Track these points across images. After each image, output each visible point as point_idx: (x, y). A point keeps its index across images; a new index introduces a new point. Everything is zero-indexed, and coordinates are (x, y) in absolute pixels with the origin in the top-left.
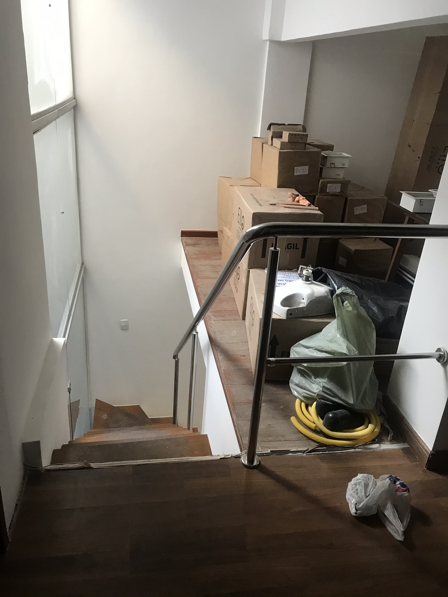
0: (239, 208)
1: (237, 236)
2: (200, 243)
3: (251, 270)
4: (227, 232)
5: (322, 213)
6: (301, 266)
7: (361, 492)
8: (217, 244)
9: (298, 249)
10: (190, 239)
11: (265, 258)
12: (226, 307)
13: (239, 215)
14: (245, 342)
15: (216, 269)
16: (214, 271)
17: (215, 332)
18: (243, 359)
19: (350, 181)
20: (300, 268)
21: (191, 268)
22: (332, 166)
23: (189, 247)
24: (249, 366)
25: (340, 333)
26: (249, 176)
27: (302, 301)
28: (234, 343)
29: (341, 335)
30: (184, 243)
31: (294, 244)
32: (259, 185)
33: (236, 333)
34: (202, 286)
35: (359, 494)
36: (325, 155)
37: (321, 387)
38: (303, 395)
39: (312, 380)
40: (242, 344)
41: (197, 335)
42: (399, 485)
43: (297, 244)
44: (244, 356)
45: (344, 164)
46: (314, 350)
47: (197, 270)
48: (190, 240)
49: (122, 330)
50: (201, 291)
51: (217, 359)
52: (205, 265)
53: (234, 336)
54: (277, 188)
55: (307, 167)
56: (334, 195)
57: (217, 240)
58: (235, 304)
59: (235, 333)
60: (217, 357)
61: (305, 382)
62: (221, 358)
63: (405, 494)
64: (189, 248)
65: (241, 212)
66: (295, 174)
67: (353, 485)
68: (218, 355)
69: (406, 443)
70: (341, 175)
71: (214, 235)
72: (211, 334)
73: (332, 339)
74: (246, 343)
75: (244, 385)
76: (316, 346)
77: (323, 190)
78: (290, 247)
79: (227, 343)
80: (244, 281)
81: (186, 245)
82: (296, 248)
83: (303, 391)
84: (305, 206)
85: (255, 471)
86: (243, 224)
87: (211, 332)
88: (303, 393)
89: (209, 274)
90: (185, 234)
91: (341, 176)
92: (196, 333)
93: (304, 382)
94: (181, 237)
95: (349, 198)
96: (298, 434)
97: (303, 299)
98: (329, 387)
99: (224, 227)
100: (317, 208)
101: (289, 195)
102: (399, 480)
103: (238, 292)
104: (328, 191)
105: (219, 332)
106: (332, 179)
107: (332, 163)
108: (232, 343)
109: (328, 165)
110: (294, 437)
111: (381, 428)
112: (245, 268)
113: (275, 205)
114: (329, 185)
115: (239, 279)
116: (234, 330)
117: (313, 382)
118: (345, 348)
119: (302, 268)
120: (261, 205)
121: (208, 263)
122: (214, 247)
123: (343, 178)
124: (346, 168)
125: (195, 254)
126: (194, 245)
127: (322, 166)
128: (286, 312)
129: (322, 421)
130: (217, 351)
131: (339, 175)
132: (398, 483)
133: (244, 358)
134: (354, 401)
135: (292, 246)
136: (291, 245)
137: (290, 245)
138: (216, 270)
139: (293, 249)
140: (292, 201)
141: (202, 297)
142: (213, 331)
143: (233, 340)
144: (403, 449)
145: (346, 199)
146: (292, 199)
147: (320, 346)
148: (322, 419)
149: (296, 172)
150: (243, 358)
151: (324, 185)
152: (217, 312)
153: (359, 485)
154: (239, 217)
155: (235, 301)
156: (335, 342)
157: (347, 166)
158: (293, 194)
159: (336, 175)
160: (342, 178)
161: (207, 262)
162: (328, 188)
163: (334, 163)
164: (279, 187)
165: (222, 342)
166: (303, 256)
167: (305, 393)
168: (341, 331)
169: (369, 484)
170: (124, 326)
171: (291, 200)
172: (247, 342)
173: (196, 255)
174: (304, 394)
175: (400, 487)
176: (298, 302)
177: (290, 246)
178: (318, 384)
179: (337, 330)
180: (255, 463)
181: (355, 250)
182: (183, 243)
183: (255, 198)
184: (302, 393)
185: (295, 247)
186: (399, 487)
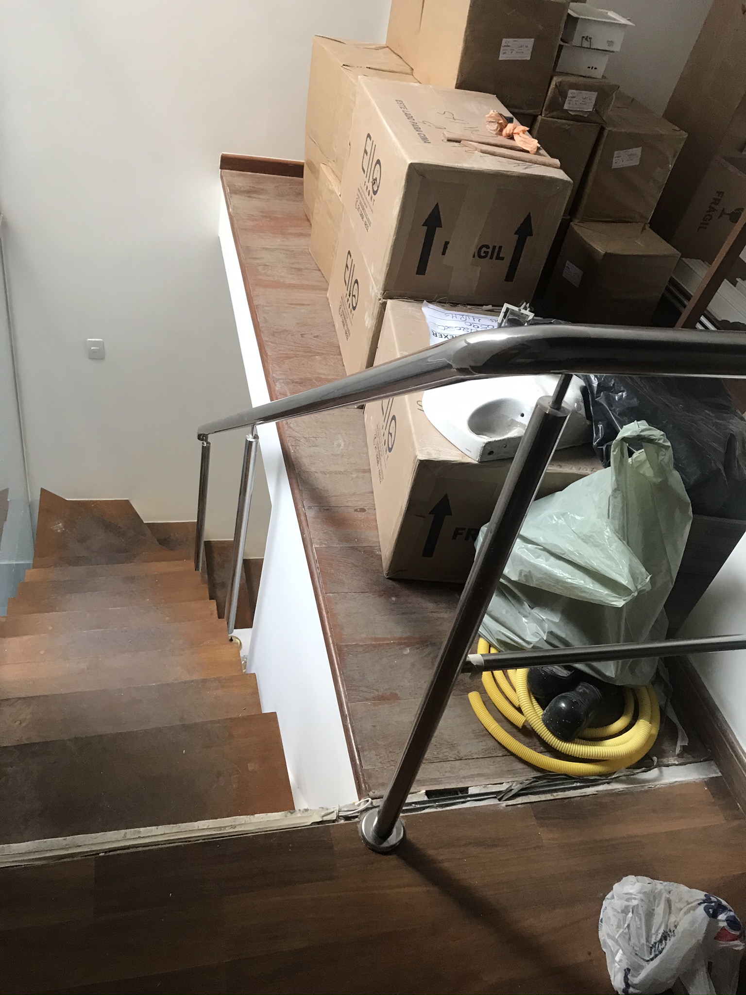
0: (369, 136)
1: (358, 203)
2: (263, 189)
3: (389, 302)
4: (330, 181)
5: (569, 179)
6: (506, 305)
7: (639, 936)
8: (300, 194)
9: (503, 259)
10: (239, 175)
11: (424, 275)
12: (321, 371)
13: (366, 152)
14: (364, 471)
15: (298, 263)
16: (294, 266)
17: (297, 440)
18: (361, 520)
19: (619, 87)
20: (504, 309)
21: (242, 255)
22: (586, 44)
23: (238, 196)
24: (375, 540)
25: (613, 528)
26: (384, 43)
27: (519, 419)
28: (340, 473)
29: (616, 532)
30: (229, 186)
31: (494, 247)
32: (409, 71)
33: (344, 445)
34: (266, 308)
35: (634, 941)
36: (575, 15)
37: (544, 632)
38: (499, 638)
39: (524, 609)
40: (357, 477)
41: (257, 443)
42: (725, 924)
43: (500, 248)
44: (363, 510)
45: (611, 43)
46: (541, 550)
47: (258, 261)
48: (242, 179)
49: (90, 358)
50: (264, 323)
51: (303, 518)
52: (274, 250)
53: (339, 452)
54: (456, 88)
55: (530, 42)
56: (578, 118)
57: (302, 183)
58: (341, 363)
59: (342, 444)
60: (302, 510)
61: (507, 612)
62: (311, 514)
63: (736, 946)
64: (238, 200)
65: (374, 147)
66: (502, 57)
67: (618, 912)
68: (306, 507)
69: (712, 762)
70: (600, 67)
71: (295, 170)
72: (289, 444)
73: (591, 536)
74: (365, 474)
75: (362, 595)
76: (545, 544)
77: (556, 106)
78: (484, 254)
79: (324, 473)
80: (369, 322)
81: (231, 191)
82: (498, 258)
83: (499, 630)
84: (528, 152)
85: (393, 860)
86: (376, 179)
87: (288, 439)
88: (499, 633)
89: (283, 274)
90: (229, 163)
91: (598, 74)
92: (254, 438)
93: (504, 612)
94: (220, 170)
95: (609, 129)
96: (485, 738)
97: (522, 415)
98: (563, 635)
99: (321, 164)
100: (557, 162)
101: (490, 117)
102: (724, 909)
103: (349, 338)
104: (566, 107)
105: (307, 439)
106: (581, 79)
107: (585, 35)
108: (336, 473)
109: (576, 40)
110: (475, 747)
111: (661, 722)
112: (376, 296)
113: (459, 141)
114: (571, 93)
115: (354, 308)
116: (339, 436)
117: (525, 613)
118: (626, 570)
119: (508, 309)
120: (425, 140)
121: (281, 246)
122: (294, 201)
123: (604, 77)
124: (613, 52)
125: (252, 218)
126: (249, 193)
127: (562, 43)
128: (480, 448)
129: (540, 711)
130: (301, 495)
131: (596, 68)
132: (722, 917)
133: (363, 517)
134: (616, 671)
135: (490, 251)
136: (488, 250)
137: (484, 249)
138: (297, 266)
139: (491, 258)
140: (495, 133)
141: (267, 339)
142: (294, 437)
143: (338, 464)
144: (712, 783)
145: (602, 129)
146: (497, 128)
147: (556, 546)
148: (543, 708)
149: (505, 53)
150: (361, 515)
151: (562, 92)
152: (301, 383)
153: (633, 912)
154: (367, 158)
155: (341, 355)
156: (597, 545)
157: (617, 48)
158: (501, 115)
159: (589, 67)
160: (600, 77)
161: (278, 241)
162: (567, 102)
163: (590, 38)
164: (460, 86)
165: (313, 469)
166: (510, 277)
167: (503, 634)
168: (616, 522)
169: (654, 910)
170: (94, 352)
171: (494, 130)
172: (369, 471)
173: (253, 221)
174: (502, 636)
175: (728, 928)
176: (509, 419)
177: (485, 252)
178: (540, 622)
179: (606, 519)
180: (394, 838)
181: (606, 254)
182: (225, 185)
183: (409, 116)
184: (496, 633)
185: (496, 254)
186: (723, 928)
